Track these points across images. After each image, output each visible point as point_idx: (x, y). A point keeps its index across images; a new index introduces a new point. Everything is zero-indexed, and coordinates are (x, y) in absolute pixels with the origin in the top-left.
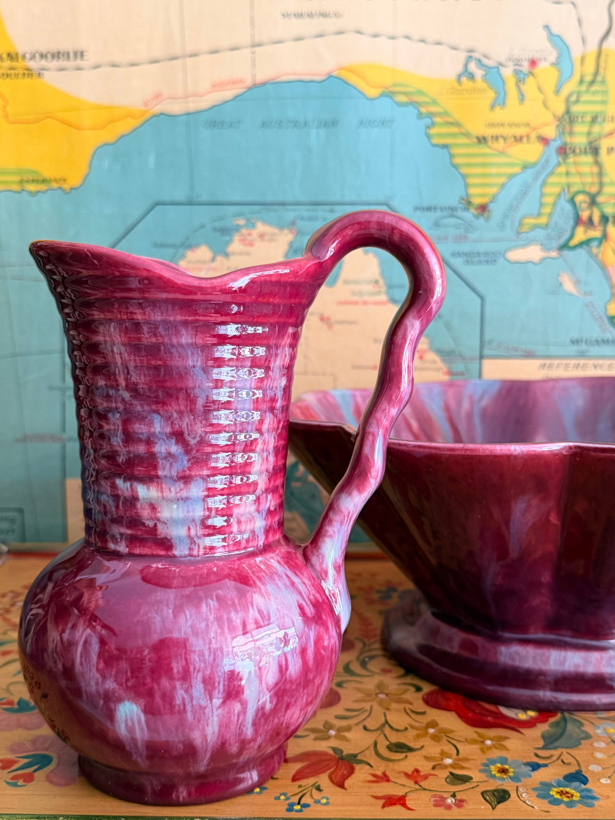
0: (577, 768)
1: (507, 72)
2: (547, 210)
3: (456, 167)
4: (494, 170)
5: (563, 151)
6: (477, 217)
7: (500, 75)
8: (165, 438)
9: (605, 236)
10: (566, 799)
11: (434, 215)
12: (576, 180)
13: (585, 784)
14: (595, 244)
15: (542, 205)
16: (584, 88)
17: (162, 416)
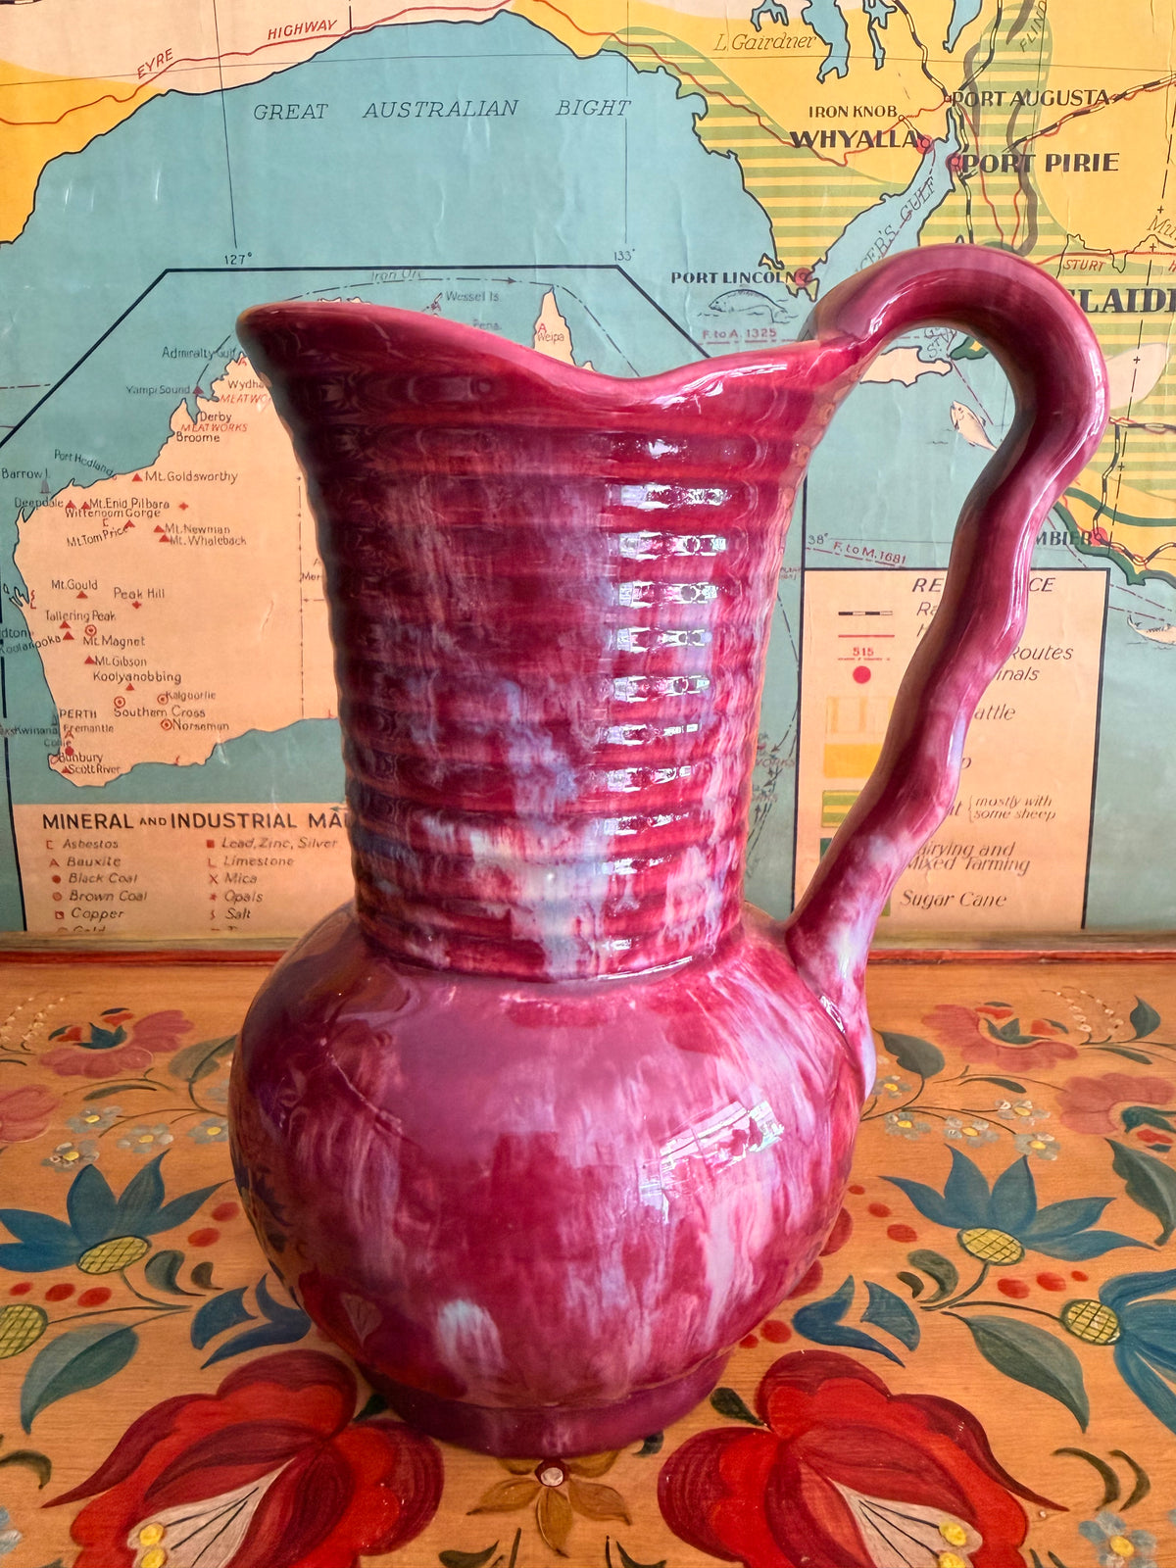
8: (530, 733)
17: (523, 687)
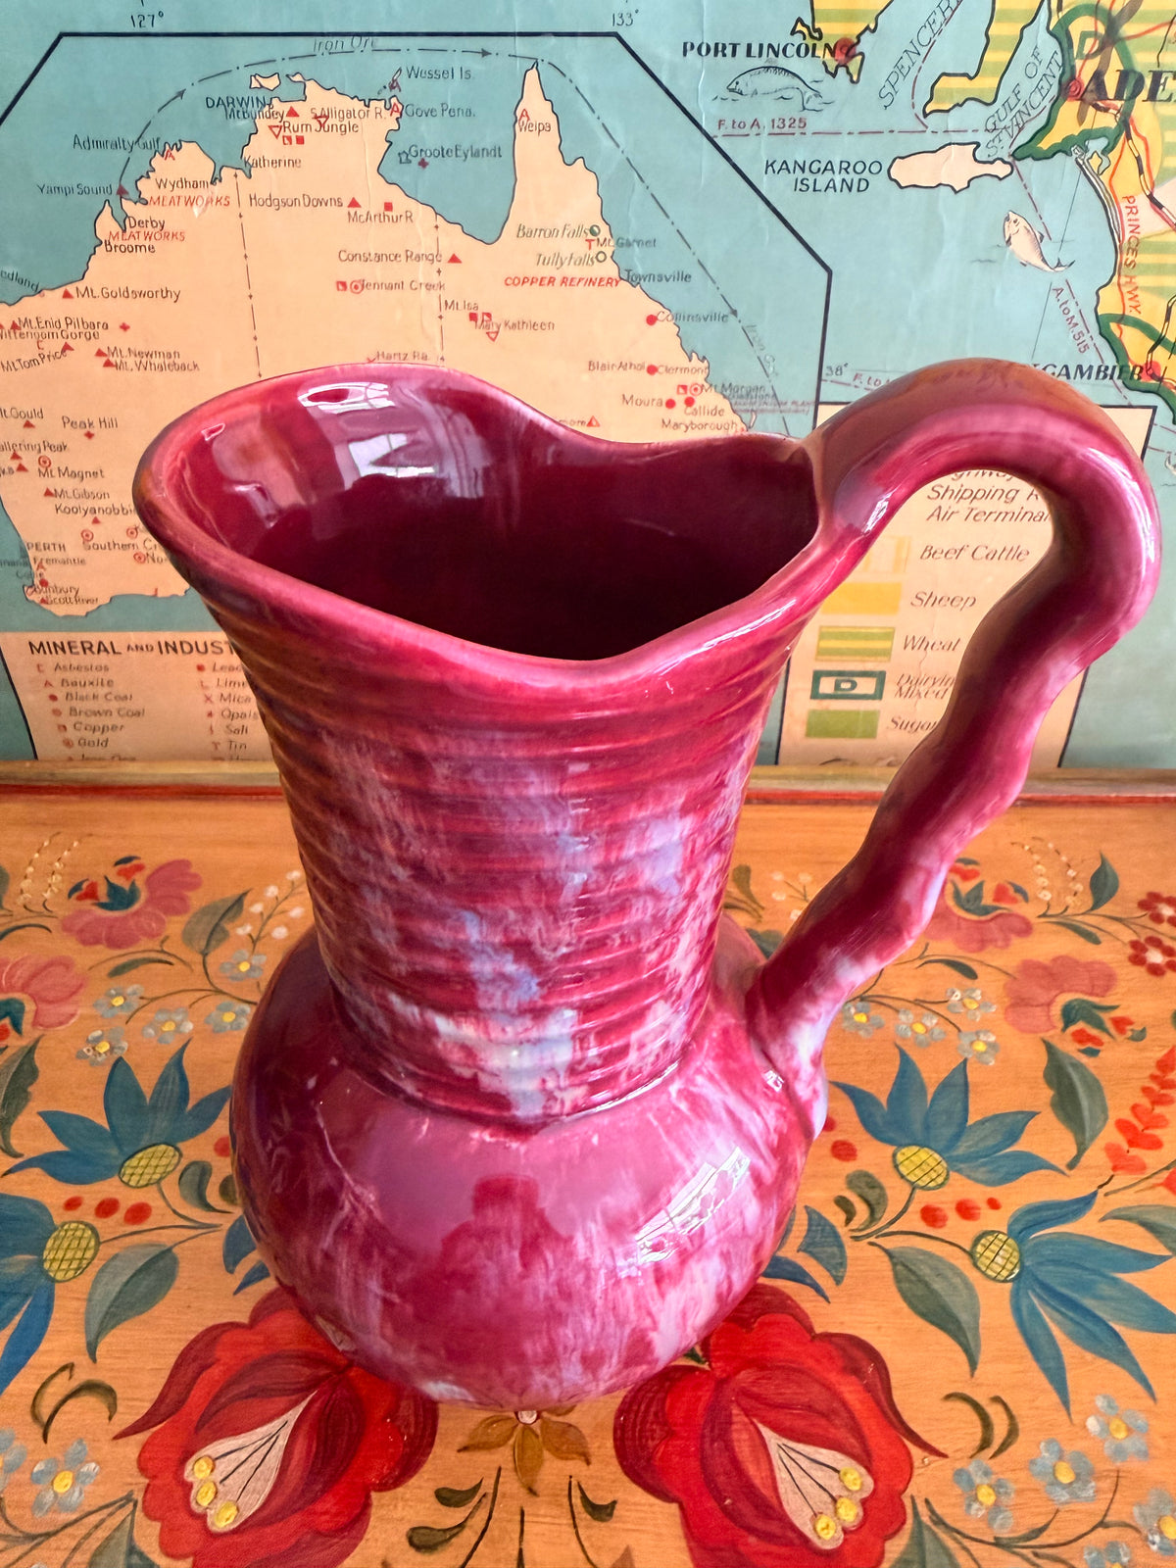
8: (492, 953)
17: (481, 916)
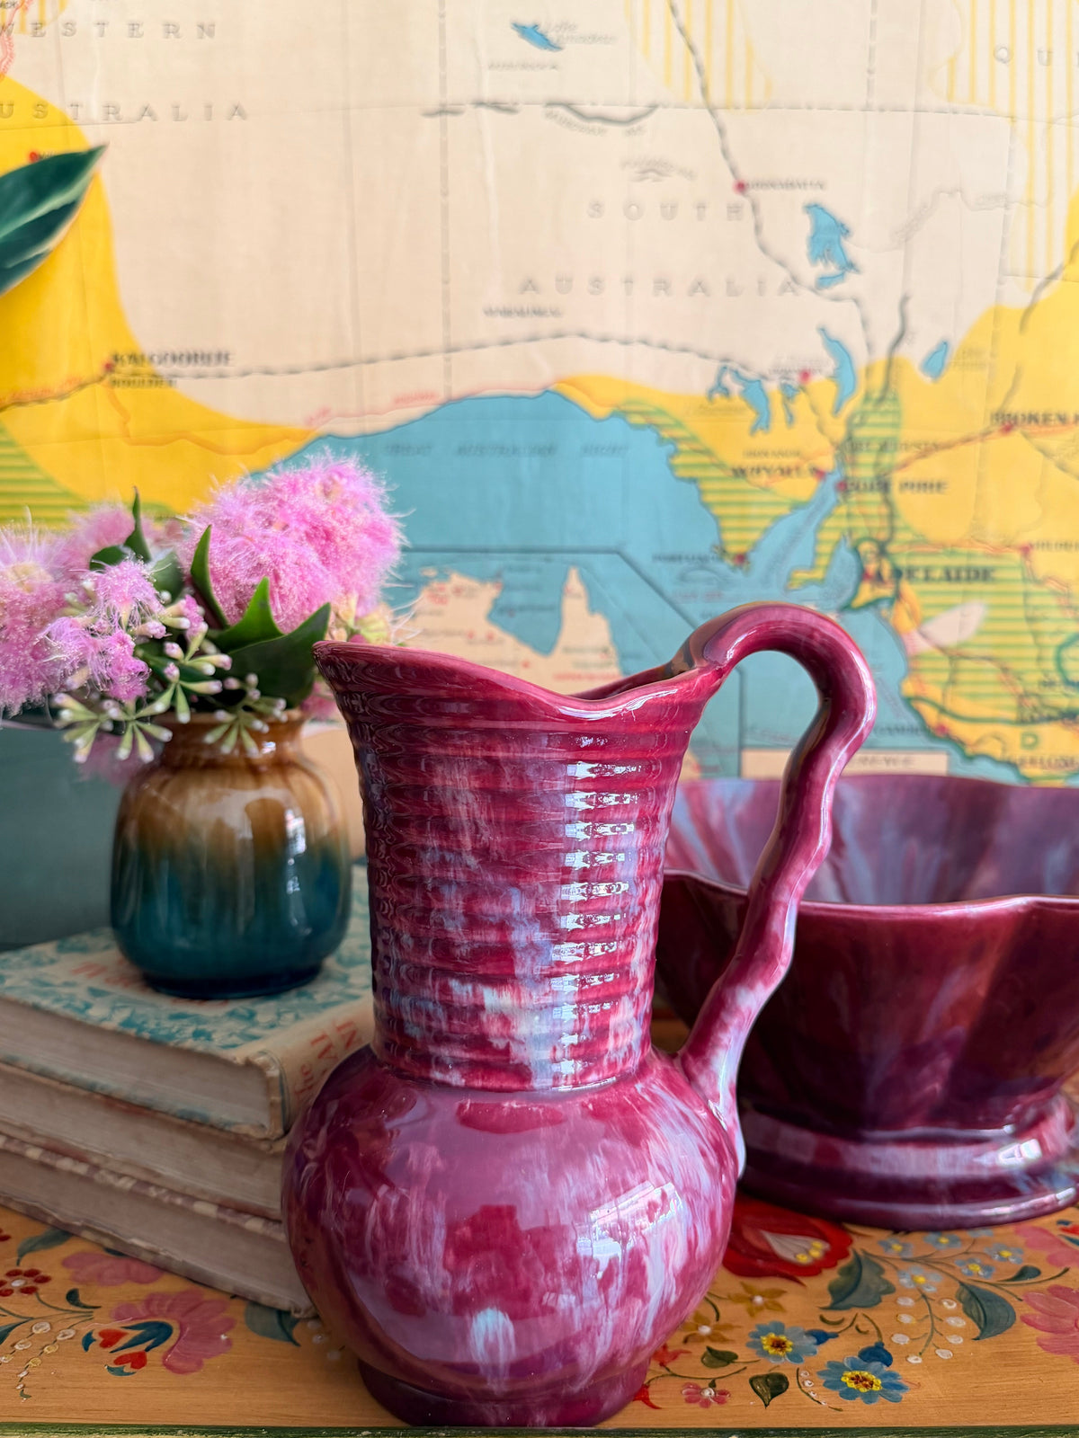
0: (876, 1340)
1: (772, 387)
2: (823, 561)
3: (706, 506)
4: (754, 511)
5: (844, 487)
6: (733, 569)
7: (762, 390)
8: (526, 922)
9: (898, 596)
10: (863, 1390)
11: (678, 567)
12: (860, 523)
13: (888, 1366)
14: (884, 606)
15: (816, 554)
16: (869, 407)
17: (522, 891)
